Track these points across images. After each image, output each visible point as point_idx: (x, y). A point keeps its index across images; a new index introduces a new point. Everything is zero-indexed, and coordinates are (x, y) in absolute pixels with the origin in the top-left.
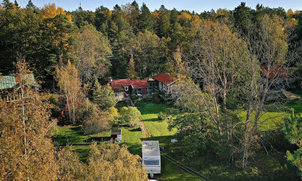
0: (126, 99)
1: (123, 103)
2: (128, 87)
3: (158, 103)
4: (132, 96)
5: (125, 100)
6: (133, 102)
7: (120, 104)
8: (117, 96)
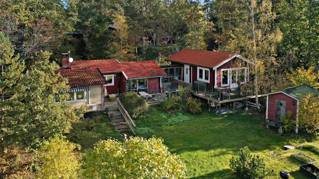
0: (108, 105)
1: (99, 117)
2: (113, 77)
3: (198, 114)
4: (128, 97)
5: (107, 110)
6: (131, 114)
7: (92, 121)
8: (82, 98)
